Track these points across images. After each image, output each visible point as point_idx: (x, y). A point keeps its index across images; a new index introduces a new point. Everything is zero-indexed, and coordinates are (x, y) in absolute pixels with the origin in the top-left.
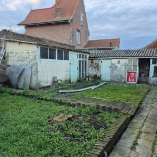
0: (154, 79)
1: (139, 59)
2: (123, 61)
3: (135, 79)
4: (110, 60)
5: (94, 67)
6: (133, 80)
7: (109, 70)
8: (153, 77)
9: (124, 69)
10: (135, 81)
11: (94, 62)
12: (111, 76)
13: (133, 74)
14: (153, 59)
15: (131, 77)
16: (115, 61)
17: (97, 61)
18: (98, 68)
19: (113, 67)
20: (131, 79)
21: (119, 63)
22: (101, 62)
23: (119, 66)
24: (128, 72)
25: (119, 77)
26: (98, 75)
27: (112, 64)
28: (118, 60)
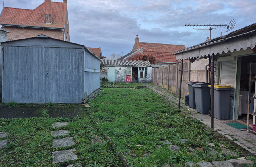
0: (140, 79)
1: (132, 67)
2: (123, 68)
3: (130, 79)
4: (114, 67)
5: (103, 72)
6: (129, 80)
7: (114, 74)
8: (140, 78)
9: (123, 73)
10: (130, 81)
11: (103, 69)
12: (116, 78)
13: (129, 76)
14: (140, 67)
15: (128, 79)
16: (117, 68)
17: (105, 67)
18: (106, 72)
19: (117, 72)
20: (128, 80)
21: (120, 70)
22: (108, 68)
23: (120, 71)
24: (127, 75)
25: (121, 79)
26: (106, 78)
27: (116, 70)
28: (120, 67)
